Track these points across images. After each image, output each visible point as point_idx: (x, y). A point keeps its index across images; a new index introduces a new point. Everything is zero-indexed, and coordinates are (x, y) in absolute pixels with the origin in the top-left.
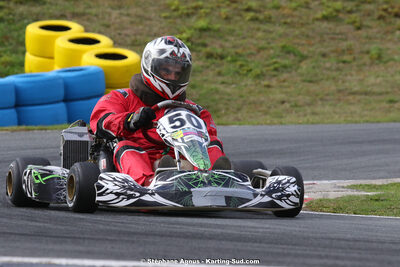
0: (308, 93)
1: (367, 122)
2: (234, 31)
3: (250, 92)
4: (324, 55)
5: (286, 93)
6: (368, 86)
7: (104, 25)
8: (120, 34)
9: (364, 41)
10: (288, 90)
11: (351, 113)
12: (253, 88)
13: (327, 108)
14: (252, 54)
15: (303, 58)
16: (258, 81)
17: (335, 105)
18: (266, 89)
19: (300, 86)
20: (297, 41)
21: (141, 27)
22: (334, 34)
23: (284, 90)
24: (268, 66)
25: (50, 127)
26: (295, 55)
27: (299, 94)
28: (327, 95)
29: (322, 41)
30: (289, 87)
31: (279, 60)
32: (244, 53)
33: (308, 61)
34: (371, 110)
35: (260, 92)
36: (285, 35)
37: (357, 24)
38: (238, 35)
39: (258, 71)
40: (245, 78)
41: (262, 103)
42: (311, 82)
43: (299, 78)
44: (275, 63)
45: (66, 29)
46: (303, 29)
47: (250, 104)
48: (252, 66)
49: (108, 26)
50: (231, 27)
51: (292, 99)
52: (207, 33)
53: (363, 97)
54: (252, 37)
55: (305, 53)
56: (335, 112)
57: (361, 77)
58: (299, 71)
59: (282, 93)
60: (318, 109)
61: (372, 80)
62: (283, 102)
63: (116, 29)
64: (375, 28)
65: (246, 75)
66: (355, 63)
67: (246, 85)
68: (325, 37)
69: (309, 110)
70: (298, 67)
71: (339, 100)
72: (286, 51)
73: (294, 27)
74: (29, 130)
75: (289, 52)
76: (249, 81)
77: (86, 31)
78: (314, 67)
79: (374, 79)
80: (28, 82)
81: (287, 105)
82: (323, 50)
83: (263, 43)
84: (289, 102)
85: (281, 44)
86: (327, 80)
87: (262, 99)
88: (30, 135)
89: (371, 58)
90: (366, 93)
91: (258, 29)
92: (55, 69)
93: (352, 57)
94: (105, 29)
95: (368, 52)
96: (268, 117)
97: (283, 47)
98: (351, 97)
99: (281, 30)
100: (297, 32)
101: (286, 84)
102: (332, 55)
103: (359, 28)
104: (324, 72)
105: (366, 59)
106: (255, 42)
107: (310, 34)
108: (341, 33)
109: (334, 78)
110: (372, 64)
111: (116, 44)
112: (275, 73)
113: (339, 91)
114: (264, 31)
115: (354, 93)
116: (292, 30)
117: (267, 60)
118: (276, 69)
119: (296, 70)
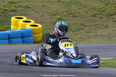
0: (87, 36)
1: (103, 43)
2: (67, 19)
3: (72, 35)
4: (92, 26)
5: (81, 36)
6: (103, 34)
7: (32, 17)
8: (37, 20)
9: (102, 22)
10: (82, 35)
11: (99, 41)
12: (72, 34)
13: (92, 40)
14: (72, 25)
15: (86, 26)
16: (74, 32)
17: (94, 39)
18: (76, 35)
19: (85, 34)
20: (85, 22)
21: (42, 18)
22: (94, 20)
23: (81, 35)
24: (76, 28)
25: (17, 44)
26: (84, 26)
27: (85, 36)
28: (92, 36)
29: (91, 22)
30: (82, 34)
31: (79, 27)
32: (70, 25)
33: (87, 27)
34: (104, 40)
35: (74, 36)
36: (81, 20)
37: (101, 17)
38: (69, 20)
39: (74, 30)
40: (70, 32)
41: (74, 38)
42: (88, 33)
43: (85, 32)
44: (78, 28)
45: (22, 18)
46: (86, 19)
47: (71, 38)
48: (72, 28)
49: (34, 18)
50: (67, 18)
51: (82, 37)
52: (60, 20)
53: (102, 37)
54: (72, 21)
55: (87, 25)
56: (94, 41)
57: (101, 32)
58: (85, 30)
59: (80, 36)
60: (90, 40)
61: (104, 32)
62: (80, 38)
63: (36, 18)
64: (106, 19)
65: (70, 31)
66: (100, 28)
67: (70, 34)
68: (92, 21)
69: (87, 40)
70: (85, 29)
71: (95, 38)
72: (81, 25)
73: (84, 18)
74: (11, 45)
75: (82, 25)
76: (71, 33)
77: (28, 19)
78: (89, 29)
79: (105, 32)
80: (11, 32)
81: (81, 39)
82: (91, 24)
83: (75, 22)
84: (82, 38)
85: (80, 23)
86: (92, 32)
87: (75, 37)
88: (11, 46)
89: (104, 27)
90: (103, 36)
91: (74, 19)
92: (19, 29)
93: (99, 26)
94: (33, 18)
95: (103, 25)
96: (76, 42)
97: (81, 23)
98: (99, 37)
99: (80, 19)
100: (84, 20)
101: (81, 33)
102: (94, 26)
103: (101, 19)
104: (92, 30)
105: (103, 27)
106: (73, 22)
107: (88, 20)
108: (96, 20)
109: (94, 32)
110: (104, 28)
111: (35, 22)
112: (78, 30)
113: (95, 35)
114: (76, 19)
115: (100, 36)
116: (83, 19)
117: (76, 27)
118: (79, 29)
119: (84, 30)
